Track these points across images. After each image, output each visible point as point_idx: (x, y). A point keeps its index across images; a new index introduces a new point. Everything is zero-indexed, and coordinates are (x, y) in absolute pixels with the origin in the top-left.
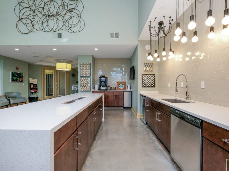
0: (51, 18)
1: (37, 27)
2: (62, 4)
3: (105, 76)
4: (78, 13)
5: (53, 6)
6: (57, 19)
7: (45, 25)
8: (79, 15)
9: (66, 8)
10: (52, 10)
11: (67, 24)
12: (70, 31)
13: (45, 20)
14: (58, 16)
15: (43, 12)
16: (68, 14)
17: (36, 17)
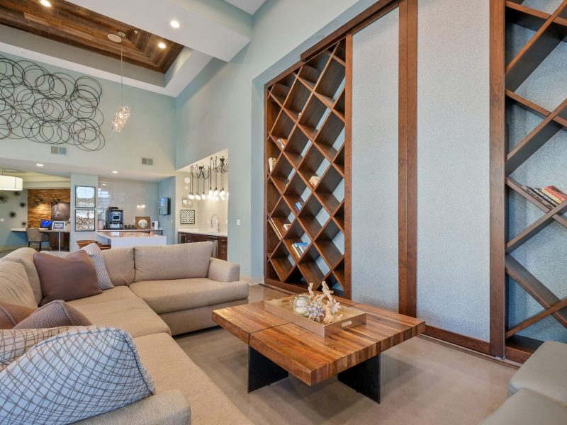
0: (47, 124)
1: (18, 131)
2: (70, 108)
3: (117, 208)
4: (95, 125)
5: (51, 107)
6: (59, 127)
7: (35, 131)
8: (97, 129)
9: (75, 114)
10: (49, 112)
11: (76, 137)
12: (80, 146)
13: (36, 125)
14: (60, 124)
15: (32, 112)
16: (79, 123)
17: (18, 118)
